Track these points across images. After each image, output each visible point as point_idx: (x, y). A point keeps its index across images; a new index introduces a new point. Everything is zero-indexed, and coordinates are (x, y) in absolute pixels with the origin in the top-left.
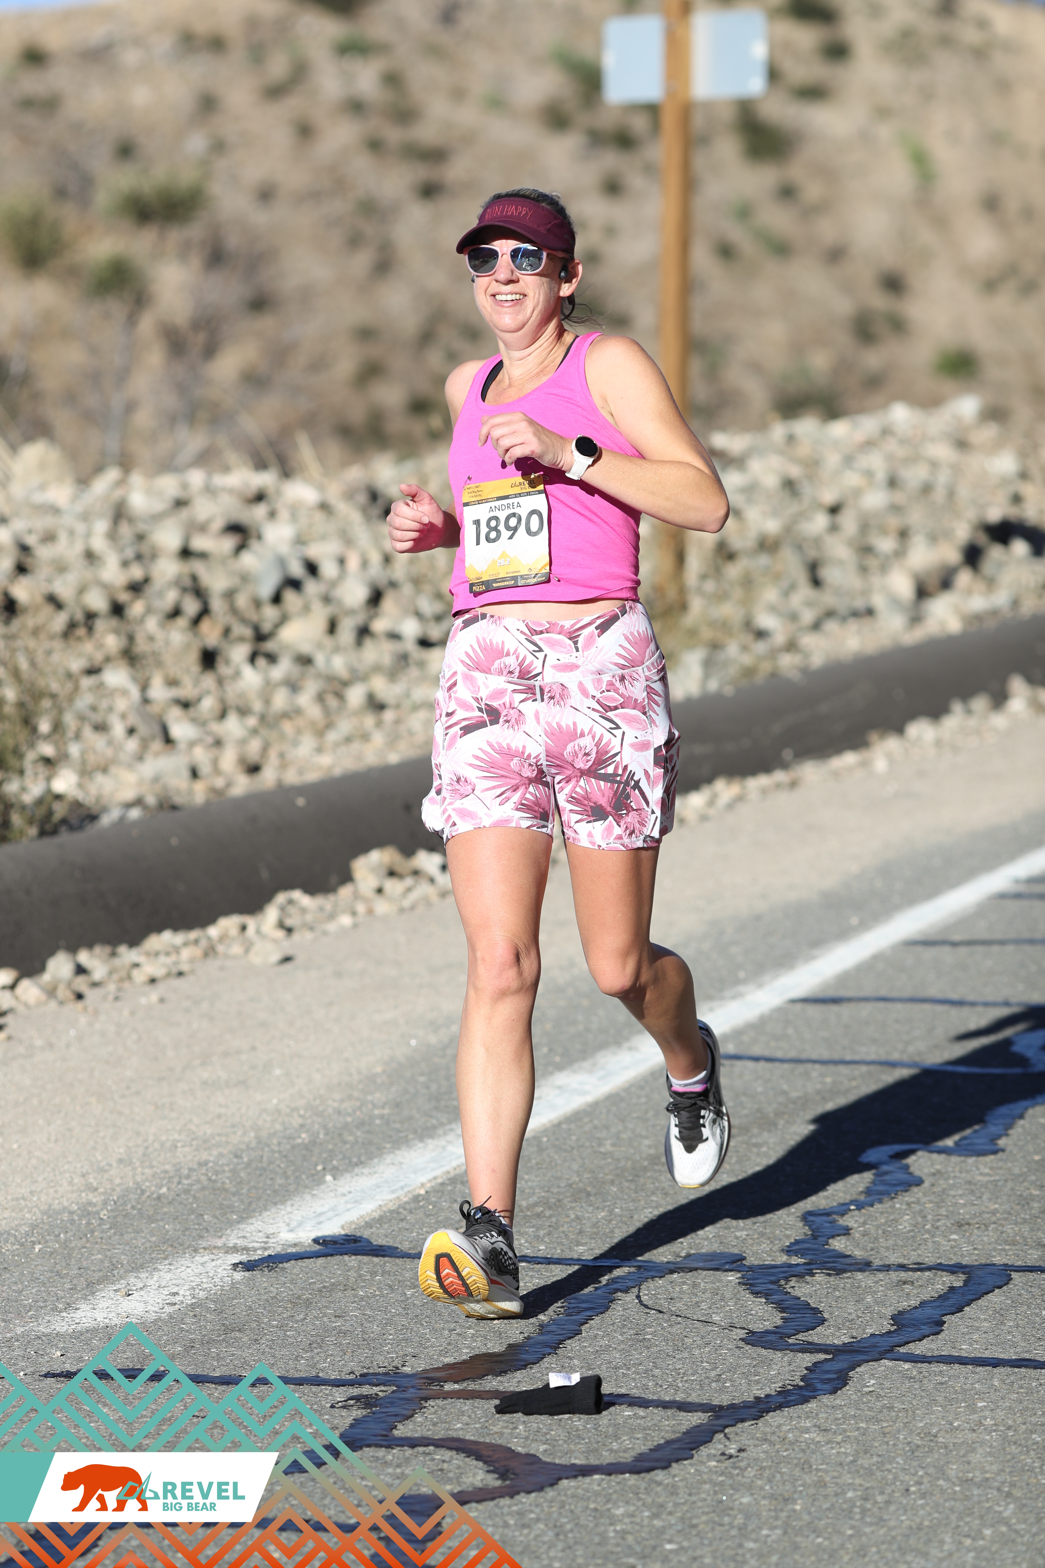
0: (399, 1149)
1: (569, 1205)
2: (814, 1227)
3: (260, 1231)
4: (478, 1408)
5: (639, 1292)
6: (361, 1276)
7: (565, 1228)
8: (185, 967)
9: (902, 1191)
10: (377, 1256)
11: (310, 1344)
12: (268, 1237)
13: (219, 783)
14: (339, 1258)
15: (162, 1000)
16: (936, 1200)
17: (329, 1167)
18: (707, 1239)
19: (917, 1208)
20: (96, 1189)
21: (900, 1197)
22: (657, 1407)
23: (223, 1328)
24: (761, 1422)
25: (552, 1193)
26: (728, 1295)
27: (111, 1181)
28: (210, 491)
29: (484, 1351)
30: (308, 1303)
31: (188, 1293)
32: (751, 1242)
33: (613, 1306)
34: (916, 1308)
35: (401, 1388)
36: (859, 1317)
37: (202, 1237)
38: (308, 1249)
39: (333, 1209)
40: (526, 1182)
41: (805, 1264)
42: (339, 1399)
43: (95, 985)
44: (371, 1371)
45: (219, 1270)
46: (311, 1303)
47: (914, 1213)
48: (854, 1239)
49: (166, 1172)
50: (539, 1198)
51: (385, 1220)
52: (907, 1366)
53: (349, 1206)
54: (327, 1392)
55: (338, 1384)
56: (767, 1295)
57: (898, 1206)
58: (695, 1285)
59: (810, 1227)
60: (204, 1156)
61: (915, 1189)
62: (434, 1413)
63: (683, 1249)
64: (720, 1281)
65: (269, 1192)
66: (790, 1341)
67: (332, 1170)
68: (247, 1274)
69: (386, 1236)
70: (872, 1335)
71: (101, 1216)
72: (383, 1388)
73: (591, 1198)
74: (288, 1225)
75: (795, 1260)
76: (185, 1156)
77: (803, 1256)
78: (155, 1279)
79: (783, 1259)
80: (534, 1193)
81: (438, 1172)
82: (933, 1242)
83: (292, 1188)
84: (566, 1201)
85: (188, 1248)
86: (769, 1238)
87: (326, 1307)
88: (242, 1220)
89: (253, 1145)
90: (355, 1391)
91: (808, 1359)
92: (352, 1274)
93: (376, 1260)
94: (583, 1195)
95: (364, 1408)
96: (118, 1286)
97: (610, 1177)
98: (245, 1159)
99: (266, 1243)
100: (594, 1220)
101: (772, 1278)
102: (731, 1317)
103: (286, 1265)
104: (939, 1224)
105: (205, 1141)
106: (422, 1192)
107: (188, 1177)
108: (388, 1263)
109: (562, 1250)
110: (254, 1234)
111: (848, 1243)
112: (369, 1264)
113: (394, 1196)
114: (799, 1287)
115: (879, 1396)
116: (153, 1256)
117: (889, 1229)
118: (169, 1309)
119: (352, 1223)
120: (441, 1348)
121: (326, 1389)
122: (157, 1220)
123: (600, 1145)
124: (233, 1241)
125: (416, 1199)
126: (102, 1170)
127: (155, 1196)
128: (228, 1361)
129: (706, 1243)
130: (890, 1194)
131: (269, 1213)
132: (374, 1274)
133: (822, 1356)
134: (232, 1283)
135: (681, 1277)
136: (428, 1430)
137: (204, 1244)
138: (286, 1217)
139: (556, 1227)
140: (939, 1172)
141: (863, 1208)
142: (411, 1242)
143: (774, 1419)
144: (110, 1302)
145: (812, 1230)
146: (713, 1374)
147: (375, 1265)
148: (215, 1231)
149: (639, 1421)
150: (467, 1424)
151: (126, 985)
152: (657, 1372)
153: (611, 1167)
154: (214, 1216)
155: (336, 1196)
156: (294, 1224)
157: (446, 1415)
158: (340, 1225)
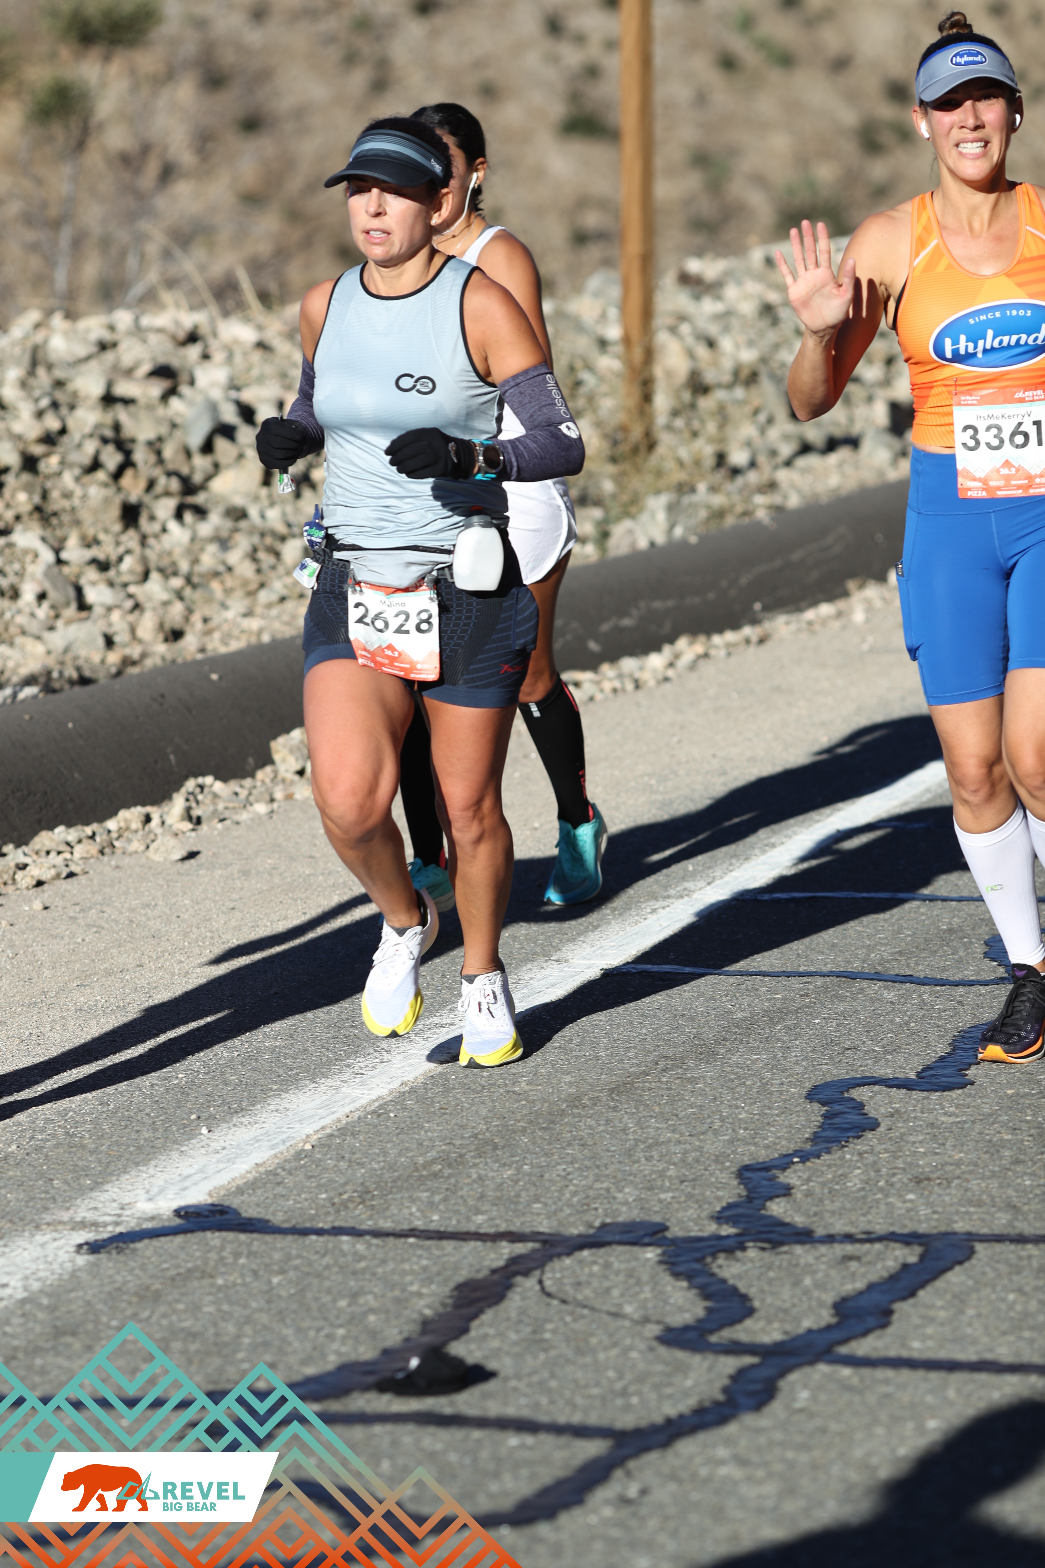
0: (286, 1092)
1: (472, 1161)
2: (750, 1185)
3: (114, 1201)
5: (542, 1275)
6: (222, 1258)
7: (463, 1193)
8: (77, 868)
9: (854, 1137)
10: (244, 1231)
12: (122, 1209)
13: (135, 652)
14: (199, 1235)
15: (46, 906)
16: (893, 1148)
17: (204, 1115)
18: (626, 1203)
19: (870, 1158)
21: (851, 1145)
22: (549, 1432)
23: (54, 1331)
24: (670, 1454)
25: (454, 1146)
26: (645, 1278)
28: (138, 331)
29: (353, 1357)
30: (157, 1297)
31: (20, 1284)
32: (676, 1206)
33: (510, 1295)
34: (861, 1293)
36: (794, 1305)
37: (47, 1209)
38: (166, 1224)
39: (201, 1171)
41: (737, 1235)
45: (60, 1253)
46: (160, 1296)
47: (865, 1165)
48: (795, 1201)
50: (438, 1152)
51: (260, 1184)
52: (846, 1371)
53: (221, 1166)
56: (689, 1277)
57: (848, 1156)
58: (607, 1266)
59: (745, 1185)
61: (869, 1135)
63: (597, 1217)
64: (637, 1259)
65: (132, 1149)
66: (714, 1339)
67: (207, 1119)
68: (91, 1258)
69: (258, 1205)
70: (810, 1331)
73: (499, 1152)
74: (148, 1192)
75: (727, 1230)
77: (735, 1225)
79: (712, 1228)
81: (327, 1121)
82: (887, 1204)
83: (158, 1144)
84: (468, 1157)
85: (28, 1224)
86: (697, 1201)
87: (177, 1301)
88: (97, 1185)
91: (730, 1364)
92: (213, 1256)
93: (243, 1237)
94: (489, 1148)
97: (522, 1124)
99: (119, 1216)
100: (499, 1181)
101: (697, 1255)
102: (645, 1308)
103: (138, 1245)
104: (894, 1179)
106: (308, 1147)
108: (257, 1242)
109: (459, 1222)
110: (108, 1204)
111: (788, 1207)
112: (233, 1242)
113: (273, 1152)
114: (728, 1266)
115: (811, 1415)
117: (837, 1187)
119: (222, 1187)
120: (304, 1355)
123: (514, 1084)
124: (82, 1213)
125: (299, 1155)
129: (624, 1209)
130: (840, 1142)
131: (128, 1177)
132: (237, 1255)
133: (748, 1360)
134: (73, 1270)
135: (593, 1255)
137: (48, 1218)
138: (146, 1182)
139: (452, 1190)
140: (897, 1111)
141: (808, 1160)
142: (286, 1212)
143: (687, 1447)
145: (749, 1190)
146: (618, 1386)
147: (240, 1244)
148: (64, 1201)
149: (525, 1453)
151: (10, 890)
152: (553, 1384)
153: (525, 1111)
154: (65, 1182)
155: (207, 1154)
156: (155, 1190)
158: (207, 1191)
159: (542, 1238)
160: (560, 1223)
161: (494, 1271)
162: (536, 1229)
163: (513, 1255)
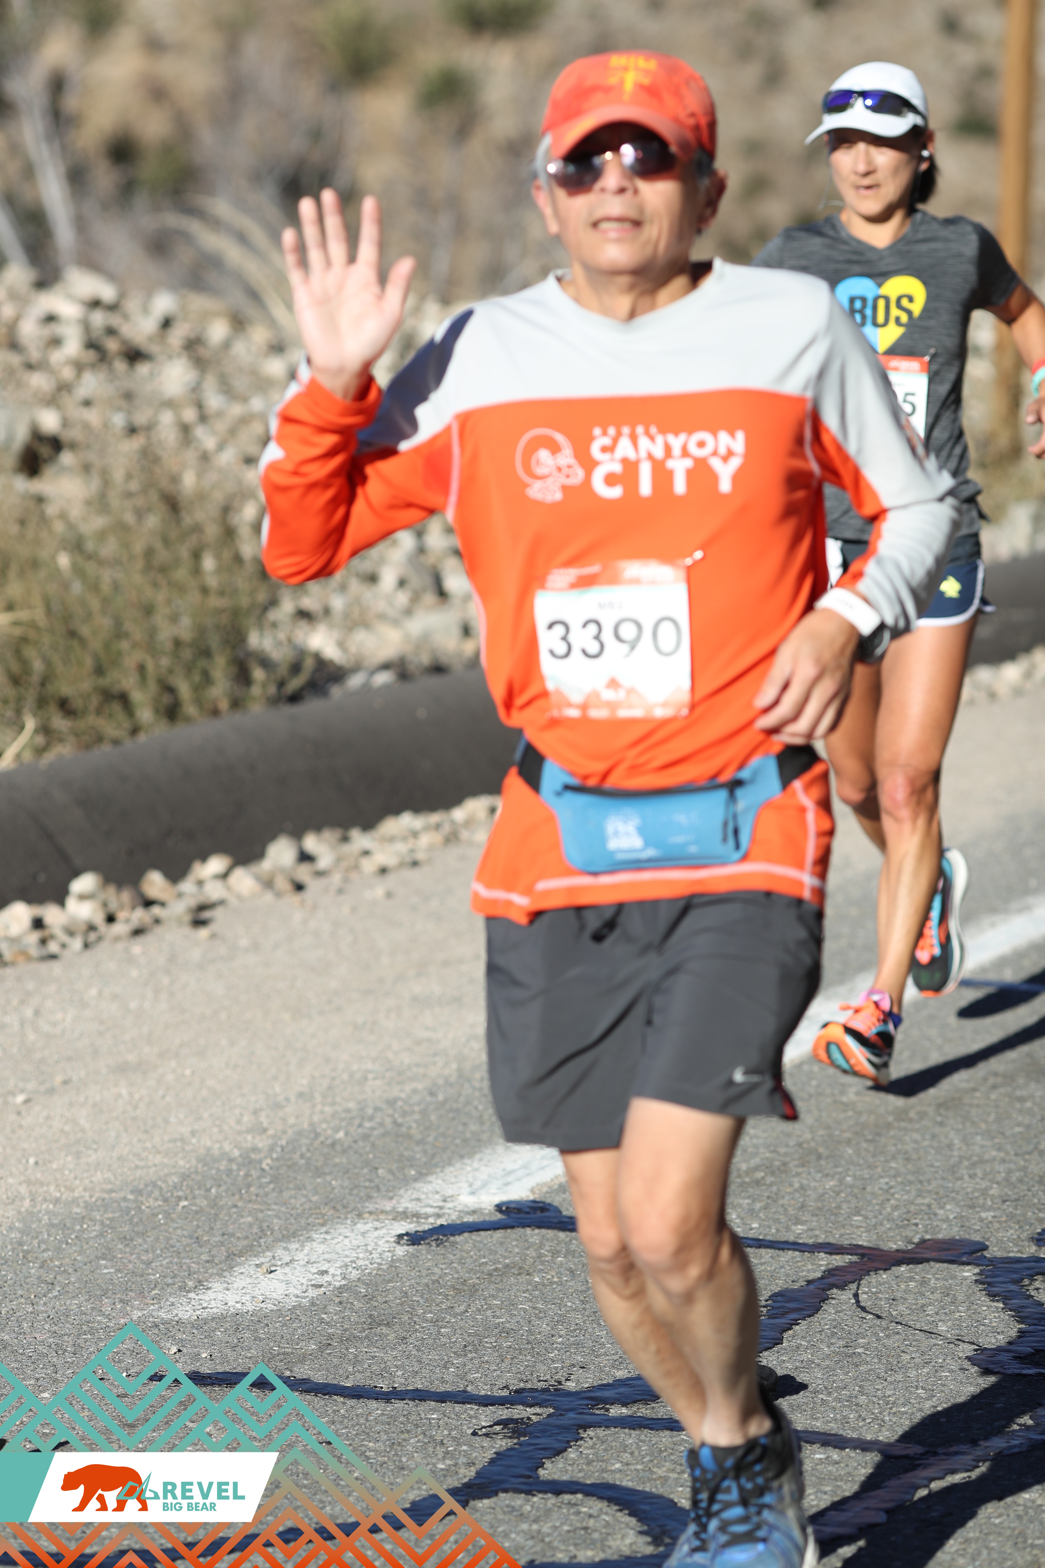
1: (795, 1170)
3: (437, 1192)
4: (644, 1441)
5: (858, 1289)
6: (540, 1256)
7: (785, 1201)
8: (420, 856)
10: (563, 1229)
11: (465, 1346)
12: (445, 1201)
14: (519, 1231)
15: (389, 895)
18: (946, 1220)
20: (265, 1130)
22: (855, 1448)
23: (369, 1320)
25: (778, 1153)
26: (961, 1297)
27: (284, 1120)
30: (474, 1290)
31: (339, 1272)
32: (997, 1225)
33: (825, 1307)
35: (560, 1412)
37: (369, 1197)
38: (487, 1219)
39: (525, 1167)
40: (751, 1138)
42: (484, 1424)
43: (320, 874)
44: (529, 1386)
45: (381, 1243)
46: (477, 1290)
49: (348, 1111)
50: (762, 1159)
54: (472, 1413)
55: (487, 1401)
56: (1006, 1298)
58: (924, 1282)
60: (395, 1092)
62: (592, 1447)
63: (917, 1233)
64: (954, 1277)
68: (411, 1249)
71: (264, 1166)
72: (538, 1410)
73: (822, 1162)
74: (471, 1185)
76: (373, 1091)
78: (305, 1251)
79: (1031, 1250)
80: (757, 1154)
83: (485, 1137)
84: (791, 1165)
85: (351, 1212)
86: (1018, 1222)
87: (493, 1296)
88: (421, 1176)
89: (453, 1079)
90: (504, 1413)
92: (532, 1253)
94: (813, 1158)
95: (510, 1437)
96: (262, 1260)
97: (847, 1135)
98: (441, 1097)
99: (441, 1208)
100: (821, 1191)
101: (1015, 1276)
102: (960, 1327)
103: (458, 1238)
105: (400, 1073)
107: (371, 1118)
109: (778, 1230)
110: (431, 1195)
112: (552, 1240)
116: (310, 1220)
118: (312, 1293)
119: (545, 1184)
120: (615, 1357)
121: (472, 1409)
122: (325, 1174)
123: (842, 1093)
124: (405, 1203)
126: (278, 1106)
127: (329, 1141)
128: (366, 1366)
129: (945, 1226)
131: (452, 1169)
132: (555, 1253)
134: (393, 1260)
135: (911, 1271)
136: (580, 1471)
137: (371, 1206)
138: (470, 1176)
139: (773, 1199)
144: (248, 1280)
147: (559, 1243)
148: (388, 1191)
149: (830, 1468)
150: (627, 1464)
151: (354, 876)
152: (863, 1399)
153: (851, 1122)
154: (391, 1172)
156: (478, 1184)
157: (605, 1450)
158: (529, 1187)
159: (860, 1251)
160: (879, 1237)
161: (809, 1282)
162: (855, 1243)
163: (831, 1266)
